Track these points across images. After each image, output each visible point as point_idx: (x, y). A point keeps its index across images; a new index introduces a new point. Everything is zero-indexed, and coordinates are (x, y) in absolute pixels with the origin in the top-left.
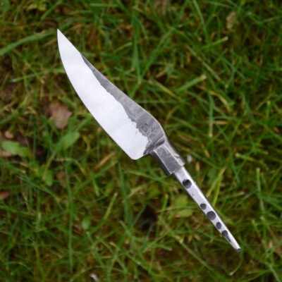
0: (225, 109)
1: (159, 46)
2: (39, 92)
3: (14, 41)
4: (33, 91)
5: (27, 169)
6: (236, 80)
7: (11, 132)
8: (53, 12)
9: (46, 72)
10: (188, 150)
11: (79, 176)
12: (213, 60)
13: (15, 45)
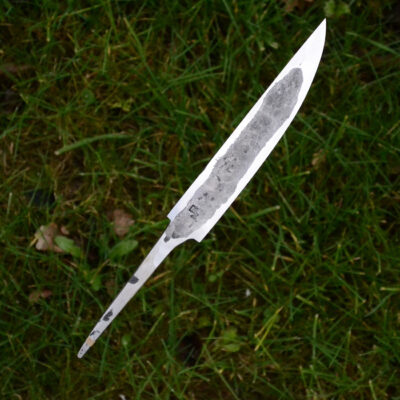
0: (294, 246)
2: (105, 193)
4: (99, 190)
5: (76, 270)
6: (311, 220)
7: (67, 229)
8: (136, 113)
10: (248, 283)
12: (289, 191)
13: (91, 140)
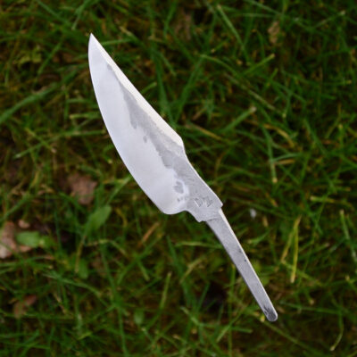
0: (286, 144)
1: (190, 80)
2: (52, 165)
3: (9, 107)
4: (43, 164)
5: (54, 263)
6: (294, 106)
7: (27, 220)
8: (51, 62)
9: (56, 138)
10: (249, 203)
11: (120, 260)
12: (261, 86)
13: (11, 111)
